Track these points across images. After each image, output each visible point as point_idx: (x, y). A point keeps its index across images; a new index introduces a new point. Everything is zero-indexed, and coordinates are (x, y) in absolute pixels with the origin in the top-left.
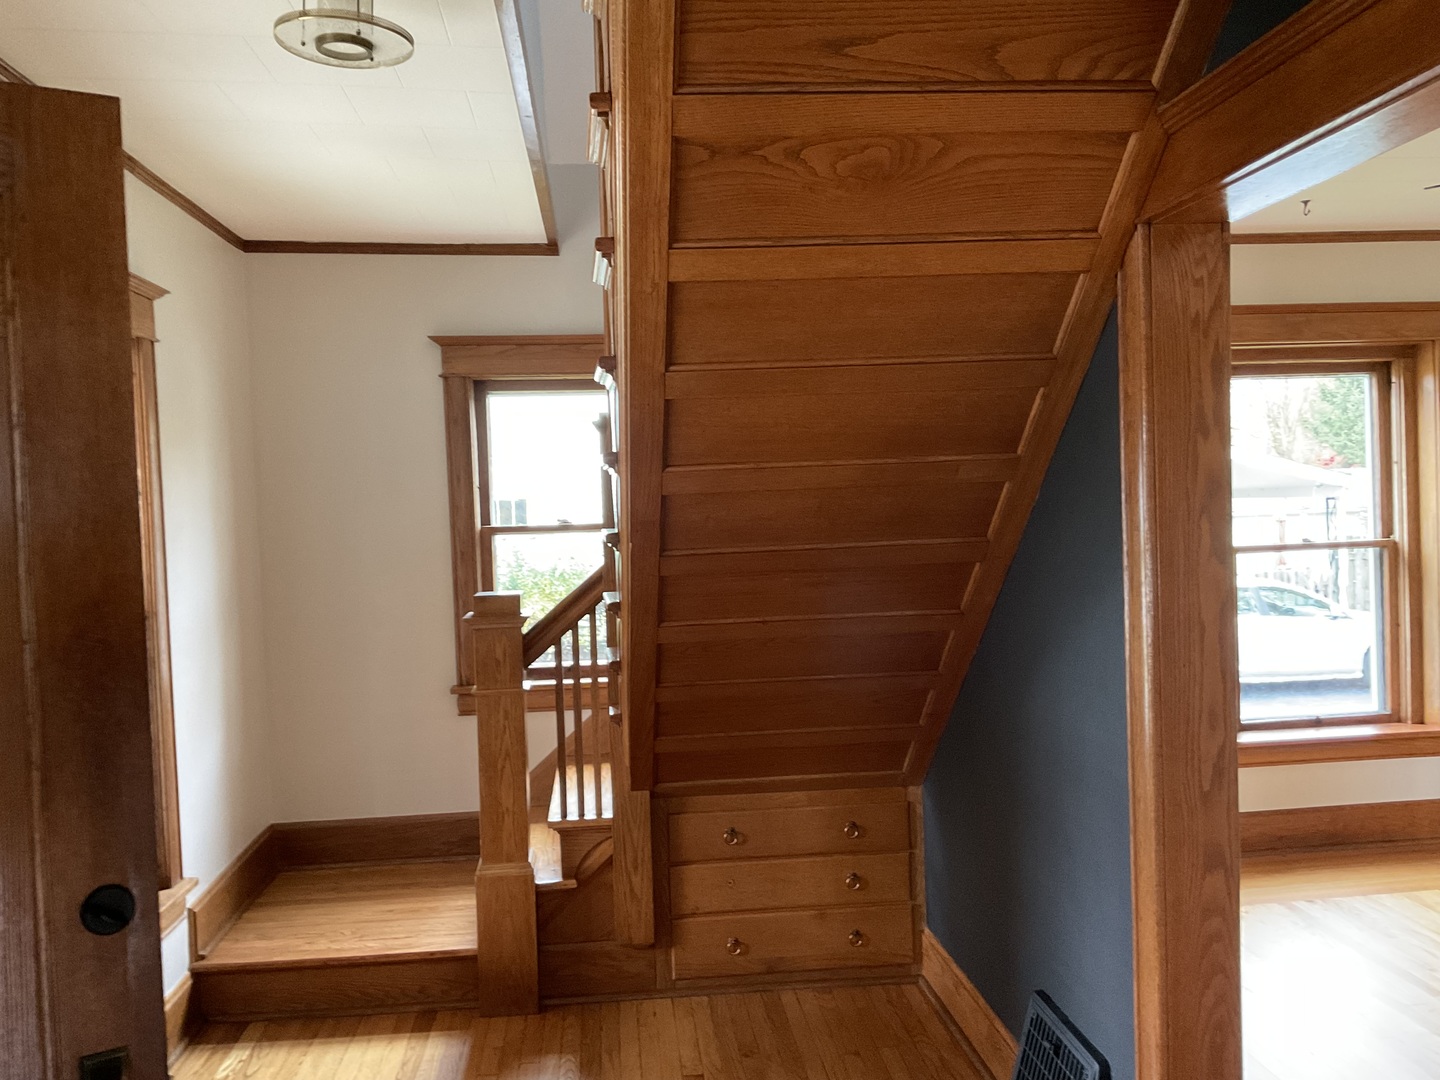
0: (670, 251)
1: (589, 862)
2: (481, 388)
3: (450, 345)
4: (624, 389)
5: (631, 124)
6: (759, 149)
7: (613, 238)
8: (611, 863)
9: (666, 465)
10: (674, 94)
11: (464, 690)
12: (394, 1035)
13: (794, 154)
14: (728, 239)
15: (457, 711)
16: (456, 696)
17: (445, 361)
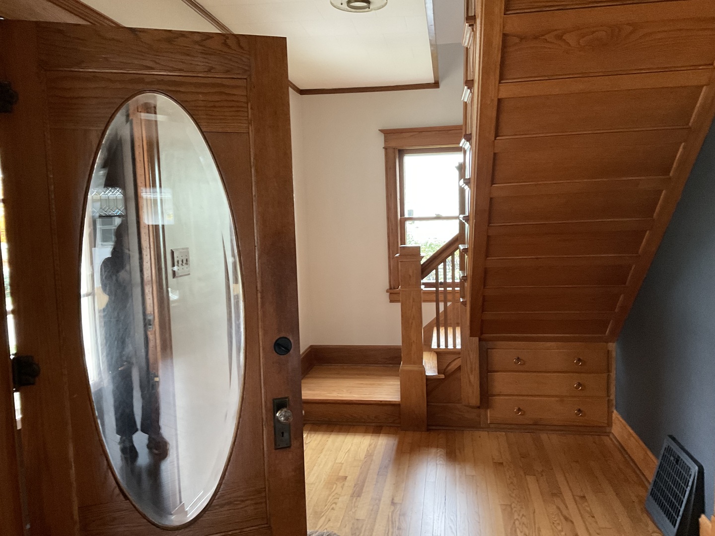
0: (500, 84)
1: (450, 368)
2: (402, 153)
3: (388, 134)
4: (474, 148)
5: (484, 30)
6: (543, 36)
7: (473, 80)
8: (460, 369)
9: (493, 183)
10: (504, 14)
11: (392, 291)
12: (365, 434)
13: (560, 37)
14: (526, 78)
15: (389, 301)
16: (388, 294)
17: (386, 141)
